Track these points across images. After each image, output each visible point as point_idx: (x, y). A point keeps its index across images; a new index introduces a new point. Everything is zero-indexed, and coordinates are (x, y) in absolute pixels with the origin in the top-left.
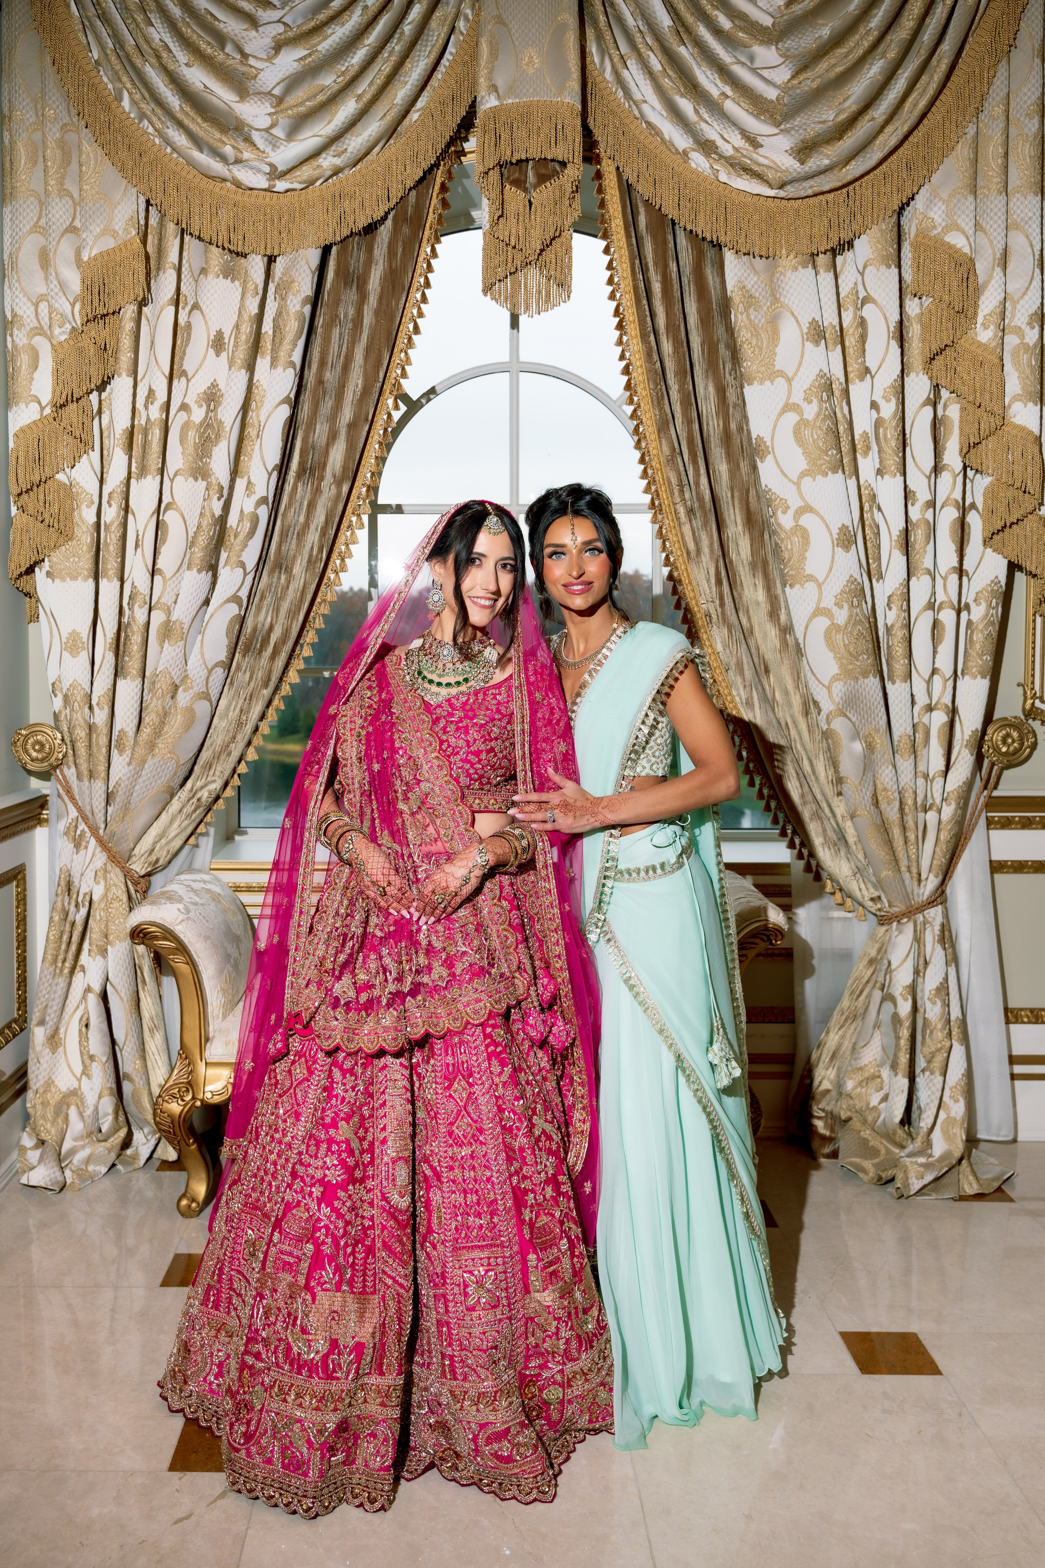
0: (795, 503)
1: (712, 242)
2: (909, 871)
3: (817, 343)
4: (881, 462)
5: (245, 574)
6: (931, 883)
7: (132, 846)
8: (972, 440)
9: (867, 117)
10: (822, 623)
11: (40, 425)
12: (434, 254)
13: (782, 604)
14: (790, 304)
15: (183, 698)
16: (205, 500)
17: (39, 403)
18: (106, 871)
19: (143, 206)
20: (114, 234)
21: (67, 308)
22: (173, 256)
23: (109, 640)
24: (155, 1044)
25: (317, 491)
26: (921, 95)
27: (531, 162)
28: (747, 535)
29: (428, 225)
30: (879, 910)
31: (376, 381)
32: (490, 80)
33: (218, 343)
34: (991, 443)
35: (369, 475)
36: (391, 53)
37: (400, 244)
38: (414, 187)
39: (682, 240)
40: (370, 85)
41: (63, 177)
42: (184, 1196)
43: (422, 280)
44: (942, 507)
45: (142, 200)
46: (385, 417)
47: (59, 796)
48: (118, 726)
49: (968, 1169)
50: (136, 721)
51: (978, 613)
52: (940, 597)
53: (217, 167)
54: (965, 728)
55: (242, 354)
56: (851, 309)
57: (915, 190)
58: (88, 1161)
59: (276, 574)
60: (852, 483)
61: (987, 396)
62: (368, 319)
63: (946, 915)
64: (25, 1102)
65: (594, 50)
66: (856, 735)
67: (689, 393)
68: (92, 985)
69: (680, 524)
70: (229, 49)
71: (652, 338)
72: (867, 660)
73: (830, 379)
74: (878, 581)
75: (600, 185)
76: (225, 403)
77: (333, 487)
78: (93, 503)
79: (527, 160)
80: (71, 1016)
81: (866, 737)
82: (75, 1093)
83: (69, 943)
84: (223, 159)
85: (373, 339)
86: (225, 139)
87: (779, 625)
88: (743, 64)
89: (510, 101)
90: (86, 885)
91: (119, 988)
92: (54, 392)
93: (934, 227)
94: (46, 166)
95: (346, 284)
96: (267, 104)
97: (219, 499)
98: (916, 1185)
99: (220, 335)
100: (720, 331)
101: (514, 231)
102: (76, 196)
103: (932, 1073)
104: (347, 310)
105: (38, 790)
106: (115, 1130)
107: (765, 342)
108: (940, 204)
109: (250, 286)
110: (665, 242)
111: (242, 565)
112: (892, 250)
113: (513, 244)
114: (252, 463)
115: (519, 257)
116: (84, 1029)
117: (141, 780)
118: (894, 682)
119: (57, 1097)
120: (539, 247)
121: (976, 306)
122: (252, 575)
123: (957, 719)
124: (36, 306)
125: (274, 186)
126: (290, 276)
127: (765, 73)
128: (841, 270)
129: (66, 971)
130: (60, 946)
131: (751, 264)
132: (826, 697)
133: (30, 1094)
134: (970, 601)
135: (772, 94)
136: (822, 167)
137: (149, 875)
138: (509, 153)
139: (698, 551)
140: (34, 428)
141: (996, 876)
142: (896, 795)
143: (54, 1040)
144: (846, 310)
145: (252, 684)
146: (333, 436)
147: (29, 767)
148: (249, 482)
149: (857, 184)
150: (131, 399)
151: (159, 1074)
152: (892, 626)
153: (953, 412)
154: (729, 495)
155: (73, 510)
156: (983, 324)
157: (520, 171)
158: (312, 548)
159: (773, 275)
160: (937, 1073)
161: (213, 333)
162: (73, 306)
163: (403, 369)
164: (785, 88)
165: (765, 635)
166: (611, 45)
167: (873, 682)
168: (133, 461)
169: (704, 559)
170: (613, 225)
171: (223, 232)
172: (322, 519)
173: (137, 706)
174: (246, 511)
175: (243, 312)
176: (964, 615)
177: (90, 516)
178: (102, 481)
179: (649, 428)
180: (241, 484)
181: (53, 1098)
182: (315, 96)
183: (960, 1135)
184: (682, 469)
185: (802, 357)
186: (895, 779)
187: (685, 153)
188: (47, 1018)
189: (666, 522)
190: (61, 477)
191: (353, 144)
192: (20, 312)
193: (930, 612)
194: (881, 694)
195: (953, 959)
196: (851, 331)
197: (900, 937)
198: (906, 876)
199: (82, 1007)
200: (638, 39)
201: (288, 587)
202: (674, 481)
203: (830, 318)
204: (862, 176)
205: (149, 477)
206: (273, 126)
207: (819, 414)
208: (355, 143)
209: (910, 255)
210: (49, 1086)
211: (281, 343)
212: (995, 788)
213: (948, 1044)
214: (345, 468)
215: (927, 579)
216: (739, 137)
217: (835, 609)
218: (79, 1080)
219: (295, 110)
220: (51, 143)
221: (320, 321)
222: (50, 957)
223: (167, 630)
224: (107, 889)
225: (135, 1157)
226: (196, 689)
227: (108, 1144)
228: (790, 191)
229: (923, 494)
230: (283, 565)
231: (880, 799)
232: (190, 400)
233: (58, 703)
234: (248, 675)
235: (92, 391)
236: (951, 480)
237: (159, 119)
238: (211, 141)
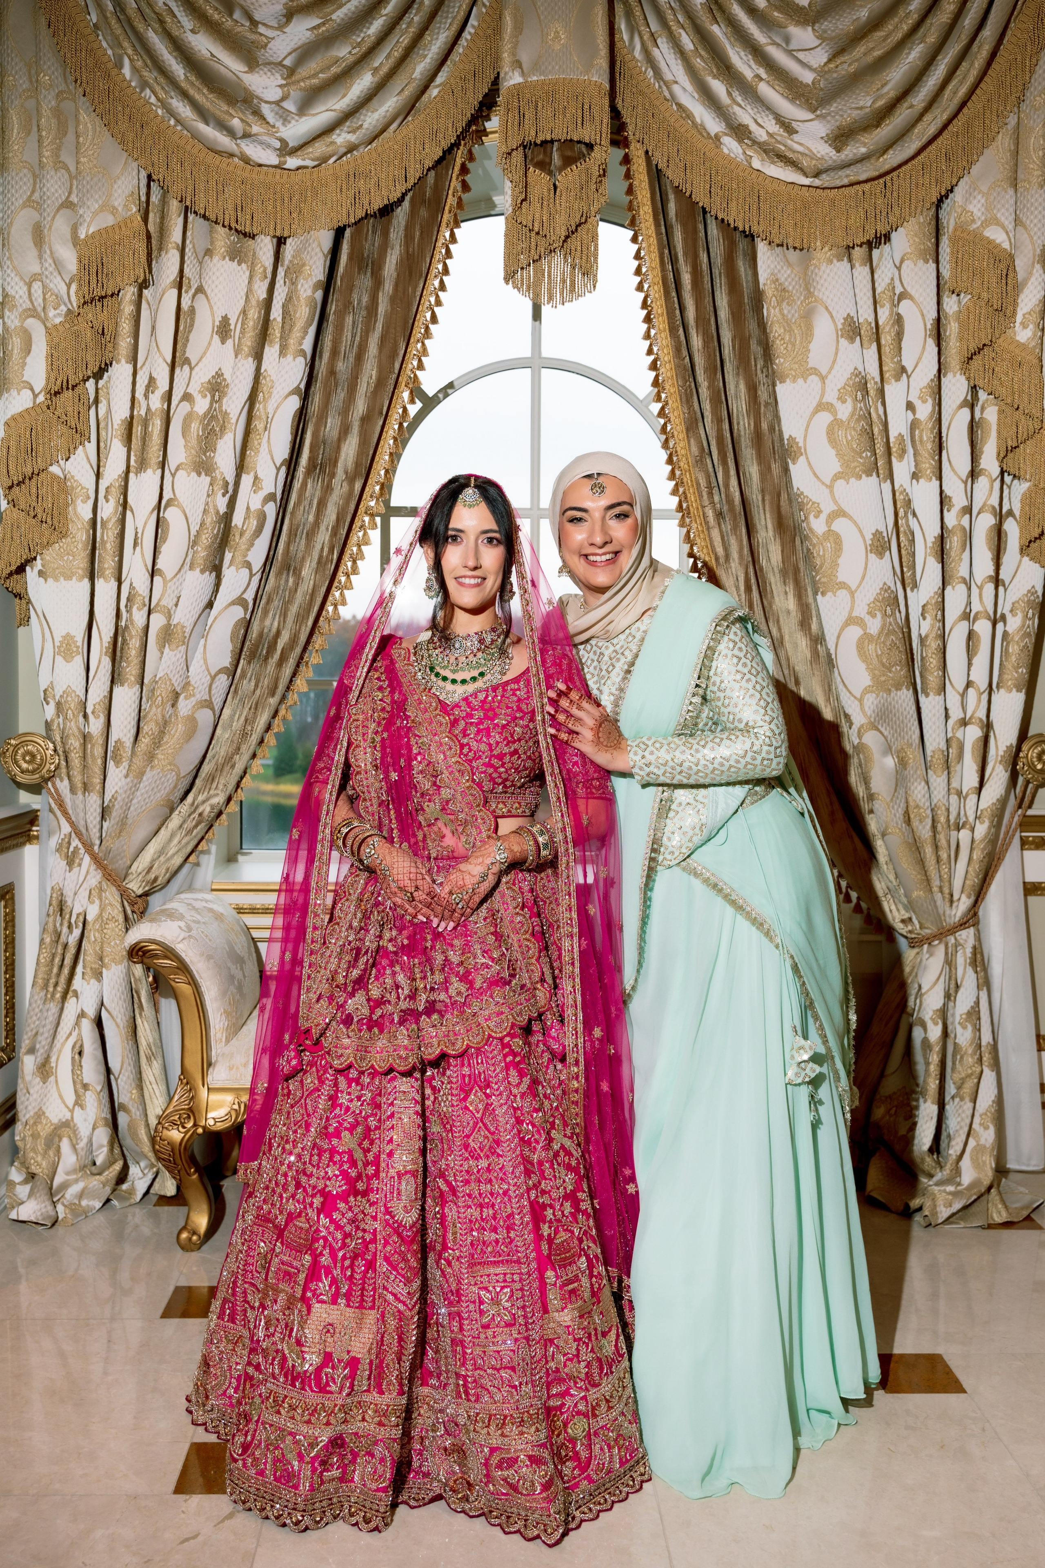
0: (827, 507)
1: (744, 232)
2: (941, 892)
3: (852, 340)
4: (916, 466)
5: (251, 575)
6: (964, 904)
7: (129, 863)
8: (1010, 443)
9: (906, 105)
10: (855, 632)
11: (33, 413)
12: (453, 239)
13: (814, 612)
14: (825, 298)
15: (185, 706)
16: (208, 496)
17: (32, 390)
18: (101, 890)
19: (144, 182)
20: (113, 211)
21: (63, 288)
22: (176, 235)
23: (106, 644)
24: (152, 1073)
25: (328, 489)
26: (961, 83)
27: (556, 144)
28: (778, 541)
29: (447, 208)
30: (910, 932)
31: (392, 372)
32: (514, 55)
33: (223, 330)
34: (1028, 448)
35: (382, 472)
36: (409, 25)
37: (418, 227)
38: (433, 168)
39: (713, 230)
40: (387, 58)
41: (59, 148)
42: (184, 1228)
43: (440, 267)
44: (979, 513)
45: (143, 174)
46: (400, 411)
47: (51, 810)
48: (114, 737)
49: (997, 1198)
50: (133, 731)
51: (1014, 623)
52: (976, 607)
53: (223, 141)
54: (999, 744)
55: (249, 342)
56: (888, 305)
57: (954, 183)
58: (81, 1195)
59: (284, 576)
60: (887, 486)
61: (1025, 398)
62: (383, 307)
63: (978, 938)
64: (13, 1135)
65: (623, 27)
66: (888, 749)
67: (719, 391)
68: (85, 1010)
69: (708, 529)
70: (237, 15)
71: (681, 331)
72: (899, 671)
73: (863, 378)
74: (912, 590)
75: (628, 170)
76: (230, 393)
77: (345, 484)
78: (89, 498)
79: (552, 141)
80: (63, 1045)
81: (898, 752)
82: (67, 1124)
83: (61, 966)
84: (230, 132)
85: (388, 327)
86: (232, 111)
87: (810, 633)
88: (778, 45)
89: (535, 78)
90: (79, 904)
91: (114, 1013)
92: (48, 379)
93: (973, 221)
94: (40, 136)
95: (360, 269)
96: (278, 76)
97: (224, 495)
98: (944, 1213)
99: (225, 320)
100: (752, 326)
101: (537, 216)
102: (72, 168)
103: (962, 1099)
104: (361, 297)
105: (28, 805)
106: (110, 1163)
107: (798, 338)
108: (979, 197)
109: (259, 269)
110: (695, 231)
111: (249, 565)
112: (930, 244)
113: (536, 229)
114: (260, 458)
115: (543, 243)
116: (77, 1056)
117: (138, 793)
118: (927, 695)
119: (48, 1129)
120: (564, 233)
121: (1015, 304)
122: (259, 574)
123: (992, 734)
124: (29, 285)
125: (285, 163)
126: (301, 259)
127: (801, 55)
128: (878, 265)
129: (58, 995)
130: (51, 970)
131: (785, 256)
132: (858, 709)
133: (19, 1126)
134: (1006, 611)
135: (807, 77)
136: (859, 156)
137: (146, 894)
138: (533, 133)
139: (727, 557)
140: (26, 416)
141: (1029, 898)
142: (929, 812)
143: (45, 1070)
144: (882, 306)
145: (258, 692)
146: (345, 430)
147: (19, 779)
148: (256, 478)
149: (895, 174)
150: (130, 387)
151: (156, 1106)
152: (927, 636)
153: (991, 415)
154: (760, 498)
155: (68, 505)
156: (1022, 323)
157: (545, 153)
158: (322, 548)
159: (807, 268)
160: (967, 1099)
161: (218, 319)
162: (69, 287)
163: (420, 361)
164: (821, 72)
165: (796, 646)
166: (641, 22)
167: (905, 696)
168: (132, 454)
169: (733, 565)
170: (642, 212)
171: (230, 211)
172: (334, 517)
173: (135, 714)
174: (252, 508)
175: (251, 297)
176: (1000, 626)
177: (84, 511)
178: (98, 475)
179: (677, 426)
180: (247, 480)
181: (44, 1131)
182: (329, 68)
183: (990, 1163)
184: (711, 470)
185: (836, 354)
186: (927, 796)
187: (717, 138)
188: (38, 1046)
189: (694, 525)
190: (54, 469)
191: (368, 120)
192: (12, 292)
193: (966, 623)
194: (914, 708)
195: (985, 983)
196: (887, 329)
197: (931, 959)
198: (938, 896)
199: (75, 1034)
200: (670, 16)
201: (296, 590)
202: (703, 483)
203: (866, 314)
204: (900, 166)
205: (149, 471)
206: (283, 99)
207: (853, 414)
208: (371, 119)
209: (948, 250)
210: (39, 1117)
211: (290, 331)
212: (1030, 807)
213: (978, 1070)
214: (357, 464)
215: (962, 588)
216: (774, 122)
217: (868, 619)
218: (72, 1111)
219: (308, 82)
220: (46, 112)
221: (332, 308)
222: (40, 981)
223: (168, 635)
224: (102, 909)
225: (131, 1192)
226: (198, 697)
227: (102, 1178)
228: (825, 180)
229: (959, 500)
230: (291, 567)
231: (912, 816)
232: (194, 389)
233: (50, 711)
234: (253, 683)
235: (89, 378)
236: (988, 486)
237: (163, 88)
238: (218, 113)
